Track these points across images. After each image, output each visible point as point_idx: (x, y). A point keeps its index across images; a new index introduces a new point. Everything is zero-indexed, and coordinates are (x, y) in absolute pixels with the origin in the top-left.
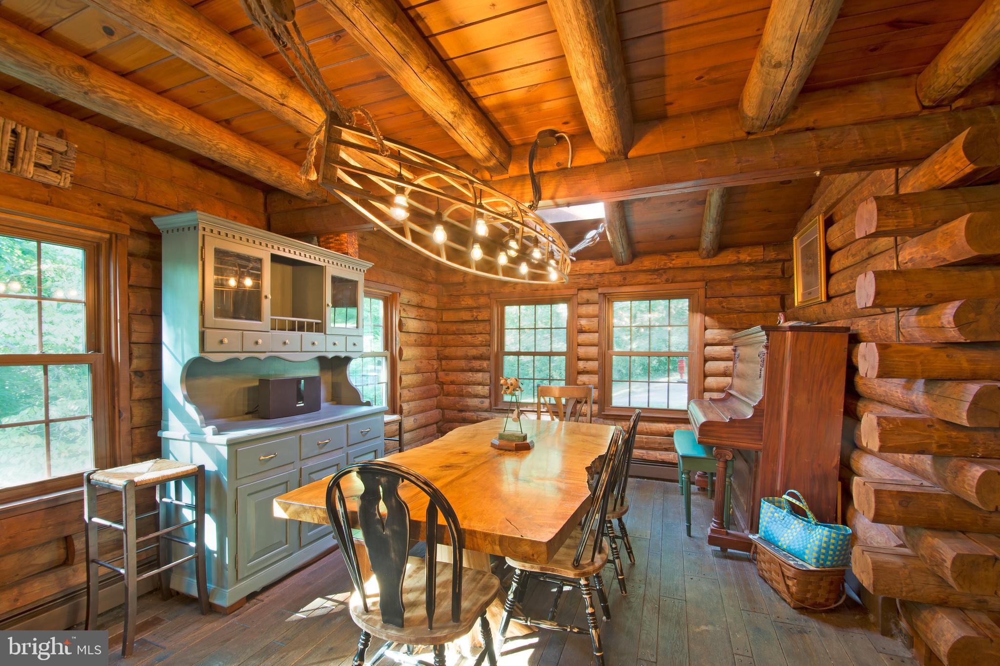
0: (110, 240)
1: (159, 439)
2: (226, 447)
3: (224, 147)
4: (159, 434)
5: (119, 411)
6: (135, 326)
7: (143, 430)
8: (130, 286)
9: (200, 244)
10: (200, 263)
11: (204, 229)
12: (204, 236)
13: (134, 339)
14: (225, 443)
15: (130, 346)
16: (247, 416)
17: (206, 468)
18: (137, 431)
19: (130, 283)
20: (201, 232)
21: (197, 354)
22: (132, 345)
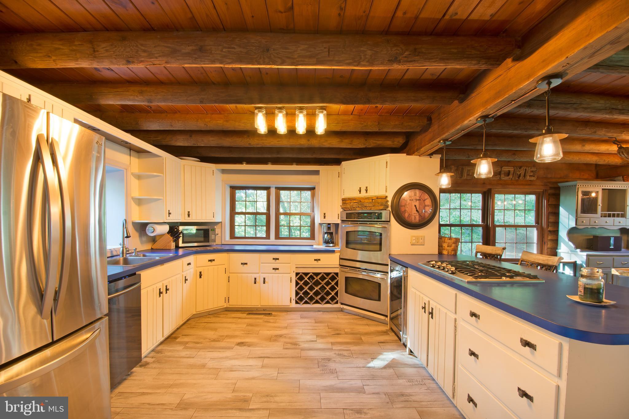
0: (543, 192)
1: (557, 252)
2: (586, 256)
3: (588, 159)
4: (557, 250)
5: (544, 242)
6: (550, 217)
7: (550, 249)
8: (549, 205)
9: (577, 191)
10: (577, 196)
11: (578, 186)
12: (578, 188)
13: (550, 221)
14: (586, 255)
15: (548, 223)
16: (587, 249)
17: (577, 263)
18: (549, 249)
19: (549, 204)
20: (577, 187)
21: (574, 226)
22: (549, 223)
